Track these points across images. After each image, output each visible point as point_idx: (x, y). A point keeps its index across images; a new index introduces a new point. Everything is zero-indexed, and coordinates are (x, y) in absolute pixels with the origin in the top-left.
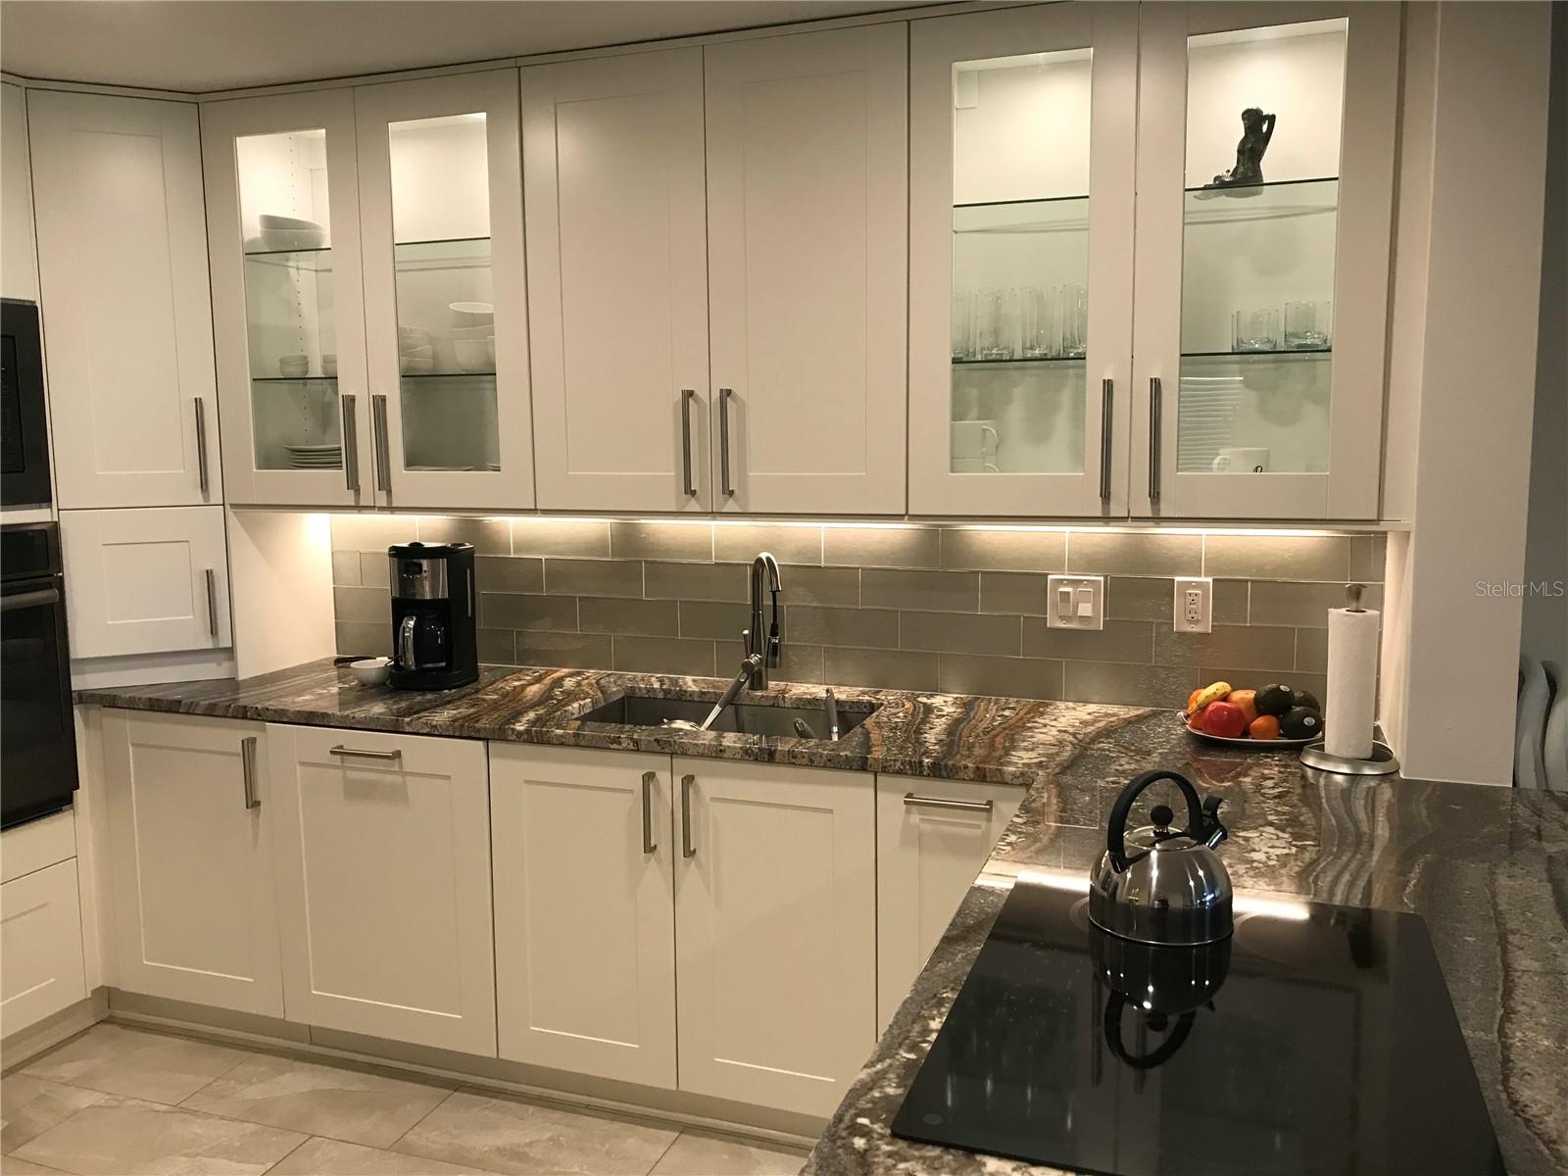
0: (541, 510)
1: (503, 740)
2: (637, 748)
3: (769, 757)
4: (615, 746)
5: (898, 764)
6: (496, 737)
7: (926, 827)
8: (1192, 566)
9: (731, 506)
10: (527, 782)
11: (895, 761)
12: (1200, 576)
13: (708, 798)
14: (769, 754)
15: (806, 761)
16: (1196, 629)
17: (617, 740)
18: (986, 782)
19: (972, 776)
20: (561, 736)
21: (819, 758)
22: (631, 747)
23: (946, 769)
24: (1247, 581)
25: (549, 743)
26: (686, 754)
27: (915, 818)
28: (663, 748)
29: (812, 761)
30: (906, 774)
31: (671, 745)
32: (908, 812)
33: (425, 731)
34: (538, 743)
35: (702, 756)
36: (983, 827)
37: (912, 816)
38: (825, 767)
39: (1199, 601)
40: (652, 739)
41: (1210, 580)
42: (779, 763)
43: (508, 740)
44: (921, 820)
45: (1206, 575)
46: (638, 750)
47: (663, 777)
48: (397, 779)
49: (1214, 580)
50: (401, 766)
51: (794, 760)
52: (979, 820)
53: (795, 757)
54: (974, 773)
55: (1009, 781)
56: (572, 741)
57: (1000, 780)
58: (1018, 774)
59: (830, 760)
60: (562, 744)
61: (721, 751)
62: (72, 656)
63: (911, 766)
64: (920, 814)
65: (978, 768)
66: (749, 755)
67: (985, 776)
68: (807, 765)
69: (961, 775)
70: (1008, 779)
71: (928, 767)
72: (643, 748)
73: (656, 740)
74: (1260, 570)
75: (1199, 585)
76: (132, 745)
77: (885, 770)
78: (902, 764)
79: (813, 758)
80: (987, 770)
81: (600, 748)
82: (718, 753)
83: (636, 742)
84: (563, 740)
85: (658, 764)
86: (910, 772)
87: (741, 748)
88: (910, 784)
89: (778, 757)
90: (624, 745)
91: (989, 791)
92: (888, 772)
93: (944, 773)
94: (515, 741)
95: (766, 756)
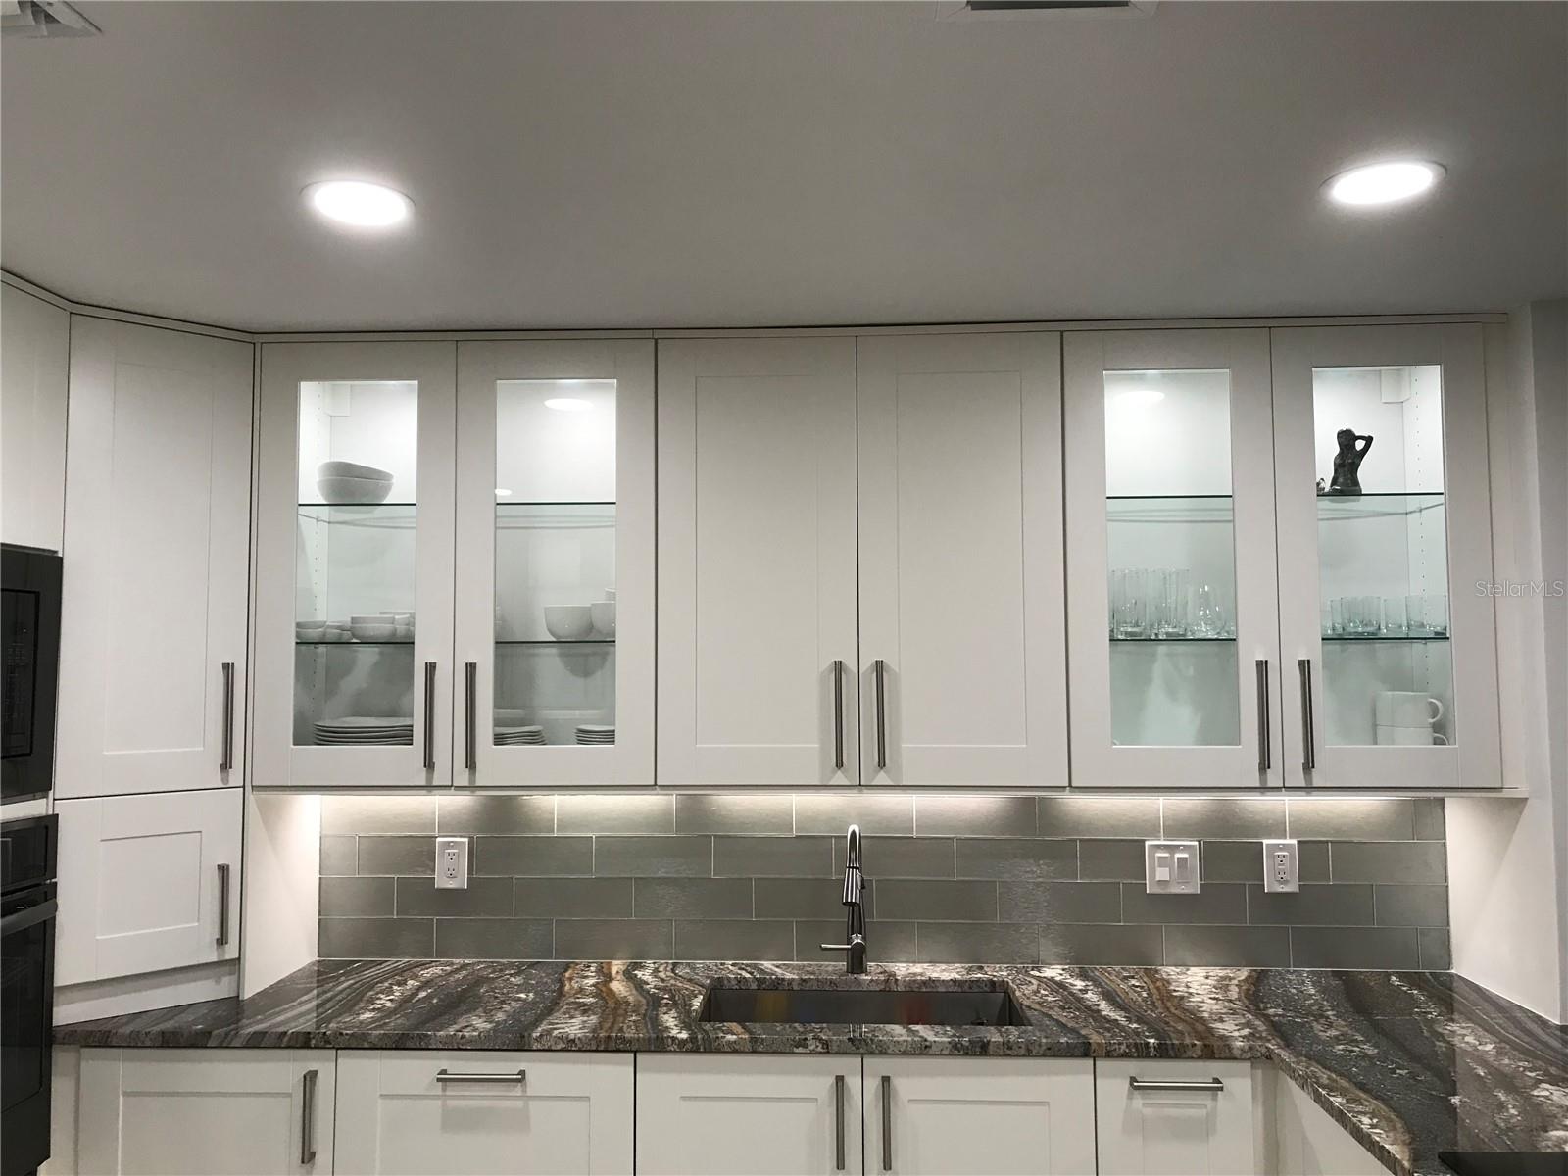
0: (660, 786)
1: (660, 1051)
2: (827, 1049)
3: (982, 1049)
4: (800, 1049)
5: (1123, 1047)
6: (652, 1048)
7: (1148, 1111)
8: (1276, 829)
9: (882, 778)
10: (684, 1098)
11: (1120, 1044)
12: (1285, 838)
13: (906, 1102)
14: (982, 1047)
15: (1023, 1051)
16: (1286, 889)
17: (803, 1043)
18: (1215, 1058)
19: (1200, 1053)
20: (735, 1042)
21: (1037, 1047)
22: (820, 1049)
23: (1173, 1048)
24: (1327, 842)
25: (719, 1051)
26: (886, 1053)
27: (1138, 1101)
28: (858, 1048)
29: (1029, 1050)
30: (1131, 1057)
31: (867, 1044)
32: (1130, 1097)
33: (559, 1047)
34: (705, 1051)
35: (905, 1053)
36: (1209, 1107)
37: (1134, 1101)
38: (1044, 1056)
39: (1286, 861)
40: (845, 1038)
41: (1294, 842)
42: (993, 1055)
43: (667, 1051)
44: (1144, 1104)
45: (1290, 838)
46: (828, 1052)
47: (853, 1083)
48: (520, 1104)
49: (1299, 842)
50: (525, 1091)
51: (1009, 1052)
52: (1204, 1099)
53: (1010, 1048)
54: (1202, 1051)
55: (1238, 1057)
56: (748, 1046)
57: (1228, 1055)
58: (1246, 1047)
59: (1049, 1049)
60: (735, 1051)
61: (926, 1047)
62: (55, 985)
63: (1137, 1049)
64: (1143, 1098)
65: (1205, 1045)
66: (957, 1050)
67: (1213, 1051)
68: (1024, 1056)
69: (1189, 1053)
70: (1236, 1052)
71: (1155, 1047)
72: (835, 1048)
73: (849, 1039)
74: (1338, 831)
75: (1285, 847)
76: (126, 1094)
77: (1109, 1055)
78: (1127, 1046)
79: (1030, 1047)
80: (1216, 1047)
81: (785, 1053)
82: (923, 1049)
83: (826, 1044)
84: (737, 1047)
85: (848, 1065)
86: (1135, 1055)
87: (949, 1042)
88: (1132, 1067)
89: (991, 1048)
90: (812, 1048)
91: (1215, 1068)
92: (1113, 1057)
93: (1171, 1052)
94: (675, 1051)
95: (978, 1049)
